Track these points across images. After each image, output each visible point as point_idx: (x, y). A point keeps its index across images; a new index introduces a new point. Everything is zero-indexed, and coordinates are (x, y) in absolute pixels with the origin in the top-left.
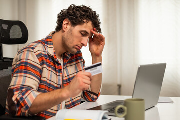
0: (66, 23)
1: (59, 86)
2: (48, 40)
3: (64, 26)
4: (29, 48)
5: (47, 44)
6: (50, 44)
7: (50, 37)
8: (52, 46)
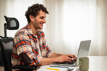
0: (31, 17)
1: (37, 49)
2: (28, 27)
3: (31, 19)
4: (21, 32)
5: (28, 29)
6: (30, 29)
7: (28, 25)
8: (31, 30)
